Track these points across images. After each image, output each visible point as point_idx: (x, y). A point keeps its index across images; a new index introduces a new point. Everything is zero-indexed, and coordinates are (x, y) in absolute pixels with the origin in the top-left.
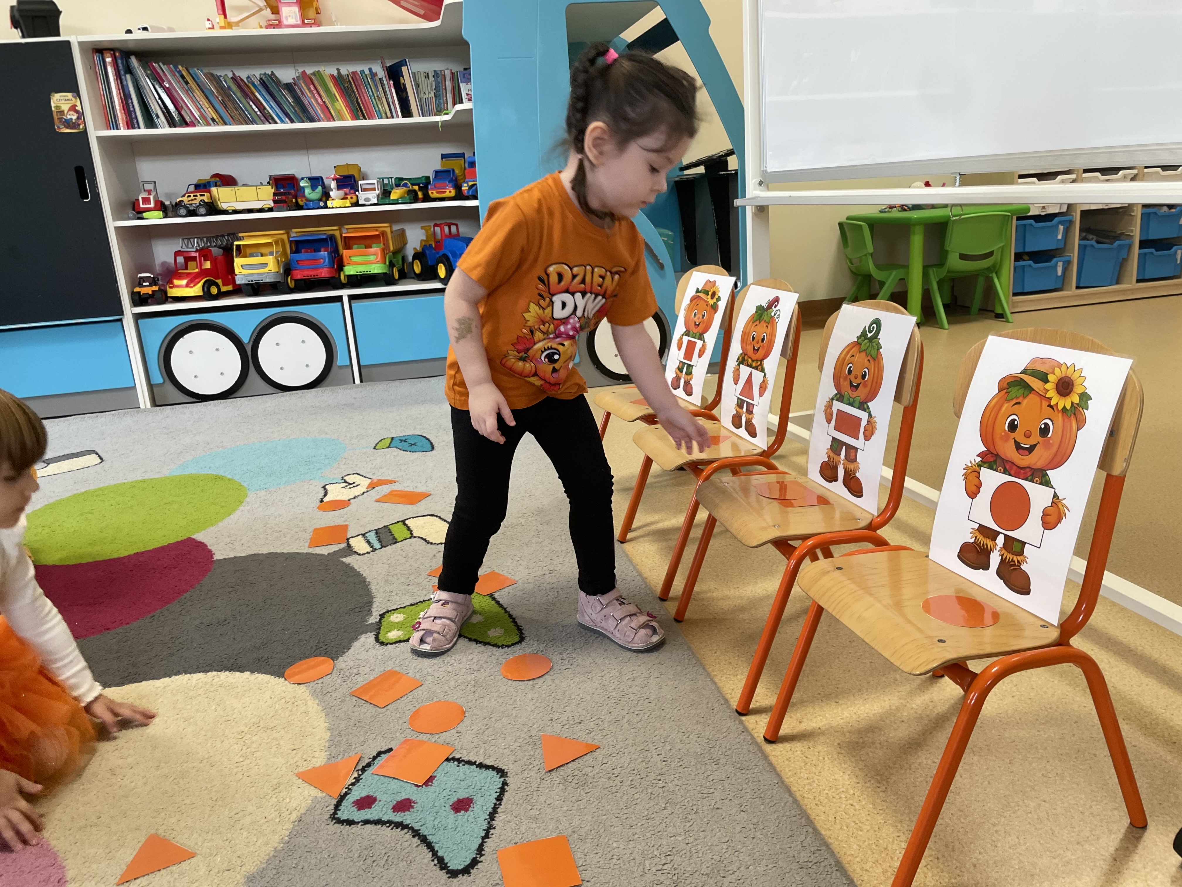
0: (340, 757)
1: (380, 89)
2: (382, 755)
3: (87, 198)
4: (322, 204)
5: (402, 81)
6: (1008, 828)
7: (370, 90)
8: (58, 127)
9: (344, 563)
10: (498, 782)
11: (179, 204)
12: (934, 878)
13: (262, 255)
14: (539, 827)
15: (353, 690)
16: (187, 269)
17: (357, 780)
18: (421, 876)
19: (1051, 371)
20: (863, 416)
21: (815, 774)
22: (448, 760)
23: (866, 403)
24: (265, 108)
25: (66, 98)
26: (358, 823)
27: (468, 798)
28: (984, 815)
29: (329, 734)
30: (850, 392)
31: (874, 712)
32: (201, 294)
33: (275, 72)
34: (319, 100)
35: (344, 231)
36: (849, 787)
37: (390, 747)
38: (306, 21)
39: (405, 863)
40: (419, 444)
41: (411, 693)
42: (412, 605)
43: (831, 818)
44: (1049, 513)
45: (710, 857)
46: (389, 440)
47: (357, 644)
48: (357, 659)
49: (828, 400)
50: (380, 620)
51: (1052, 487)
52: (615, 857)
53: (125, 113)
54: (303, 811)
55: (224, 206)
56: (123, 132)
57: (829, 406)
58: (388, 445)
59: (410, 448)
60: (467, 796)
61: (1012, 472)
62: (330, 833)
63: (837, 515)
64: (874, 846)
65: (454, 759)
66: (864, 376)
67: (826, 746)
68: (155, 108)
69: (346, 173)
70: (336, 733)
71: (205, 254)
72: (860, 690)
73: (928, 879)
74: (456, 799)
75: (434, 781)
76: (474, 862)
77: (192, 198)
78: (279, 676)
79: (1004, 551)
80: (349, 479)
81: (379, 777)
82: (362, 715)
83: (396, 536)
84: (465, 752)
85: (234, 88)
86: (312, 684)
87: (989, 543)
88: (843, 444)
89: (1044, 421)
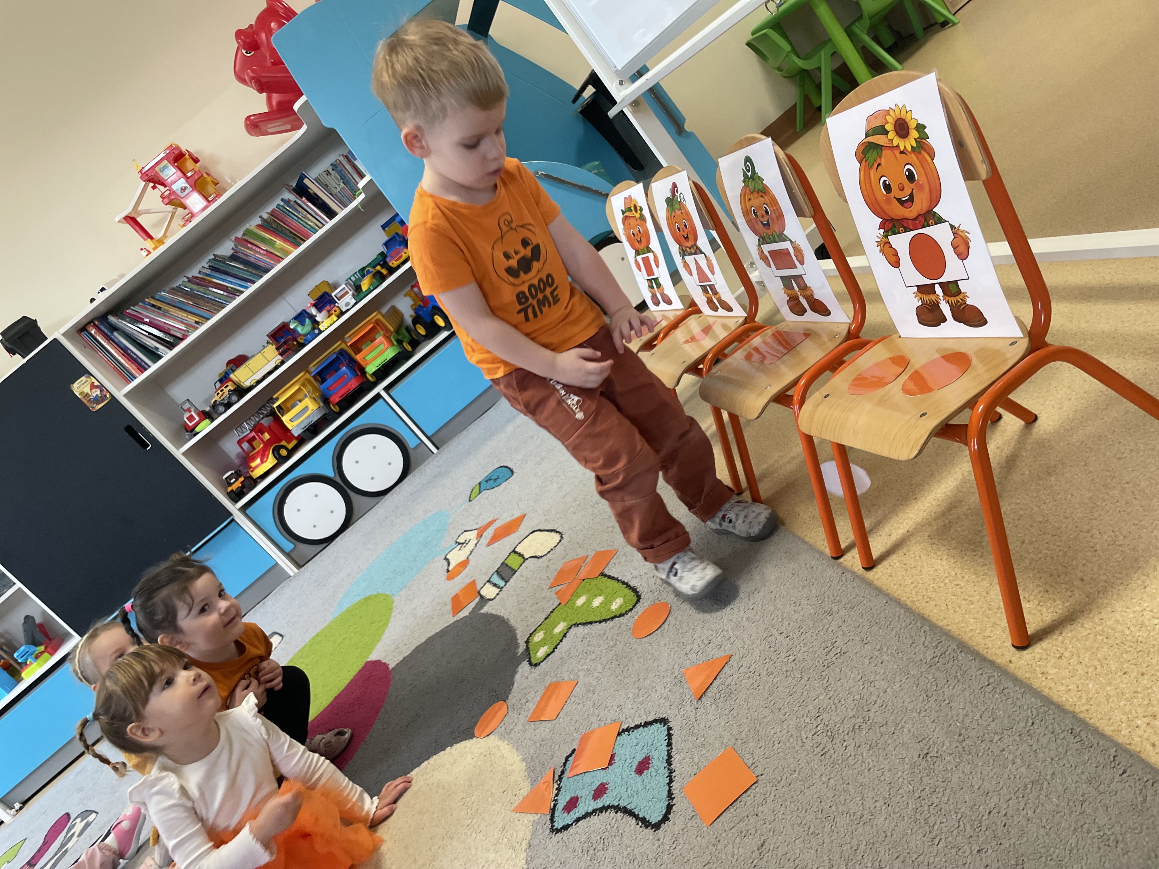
0: (539, 778)
1: (300, 209)
2: (570, 759)
3: (149, 446)
4: (316, 331)
5: (312, 192)
6: (1101, 527)
7: (293, 216)
8: (92, 408)
9: (483, 614)
10: (664, 730)
11: (215, 406)
12: (1049, 611)
13: (300, 401)
14: (708, 751)
15: (529, 716)
16: (254, 449)
17: (559, 789)
18: (633, 841)
19: (884, 121)
22: (619, 734)
23: (782, 233)
24: (227, 287)
25: (83, 382)
26: (572, 824)
27: (646, 758)
28: (1077, 527)
29: (525, 764)
30: (767, 232)
31: (950, 489)
32: (276, 461)
33: (215, 253)
34: (262, 252)
35: (347, 340)
36: (950, 570)
37: (573, 749)
38: (210, 199)
39: (617, 837)
40: (501, 475)
41: (572, 694)
42: (546, 619)
43: (943, 607)
44: (957, 245)
45: (852, 699)
46: (478, 486)
47: (517, 677)
48: (523, 689)
49: (757, 248)
50: (527, 646)
51: (946, 221)
52: (776, 742)
53: (132, 363)
54: (529, 838)
55: (247, 384)
56: (141, 378)
57: (761, 252)
58: (478, 492)
59: (496, 484)
60: (644, 756)
61: (911, 227)
62: (554, 844)
64: (988, 612)
65: (624, 731)
66: (767, 212)
67: (918, 544)
68: (151, 343)
69: (319, 294)
70: (529, 761)
71: (258, 429)
73: (1044, 615)
74: (637, 763)
75: (615, 758)
76: (669, 808)
77: (221, 393)
78: (470, 739)
79: (947, 298)
80: (460, 540)
81: (574, 779)
82: (542, 734)
83: (513, 567)
84: (630, 720)
85: (195, 287)
86: (497, 731)
87: (933, 297)
88: (789, 278)
89: (906, 168)
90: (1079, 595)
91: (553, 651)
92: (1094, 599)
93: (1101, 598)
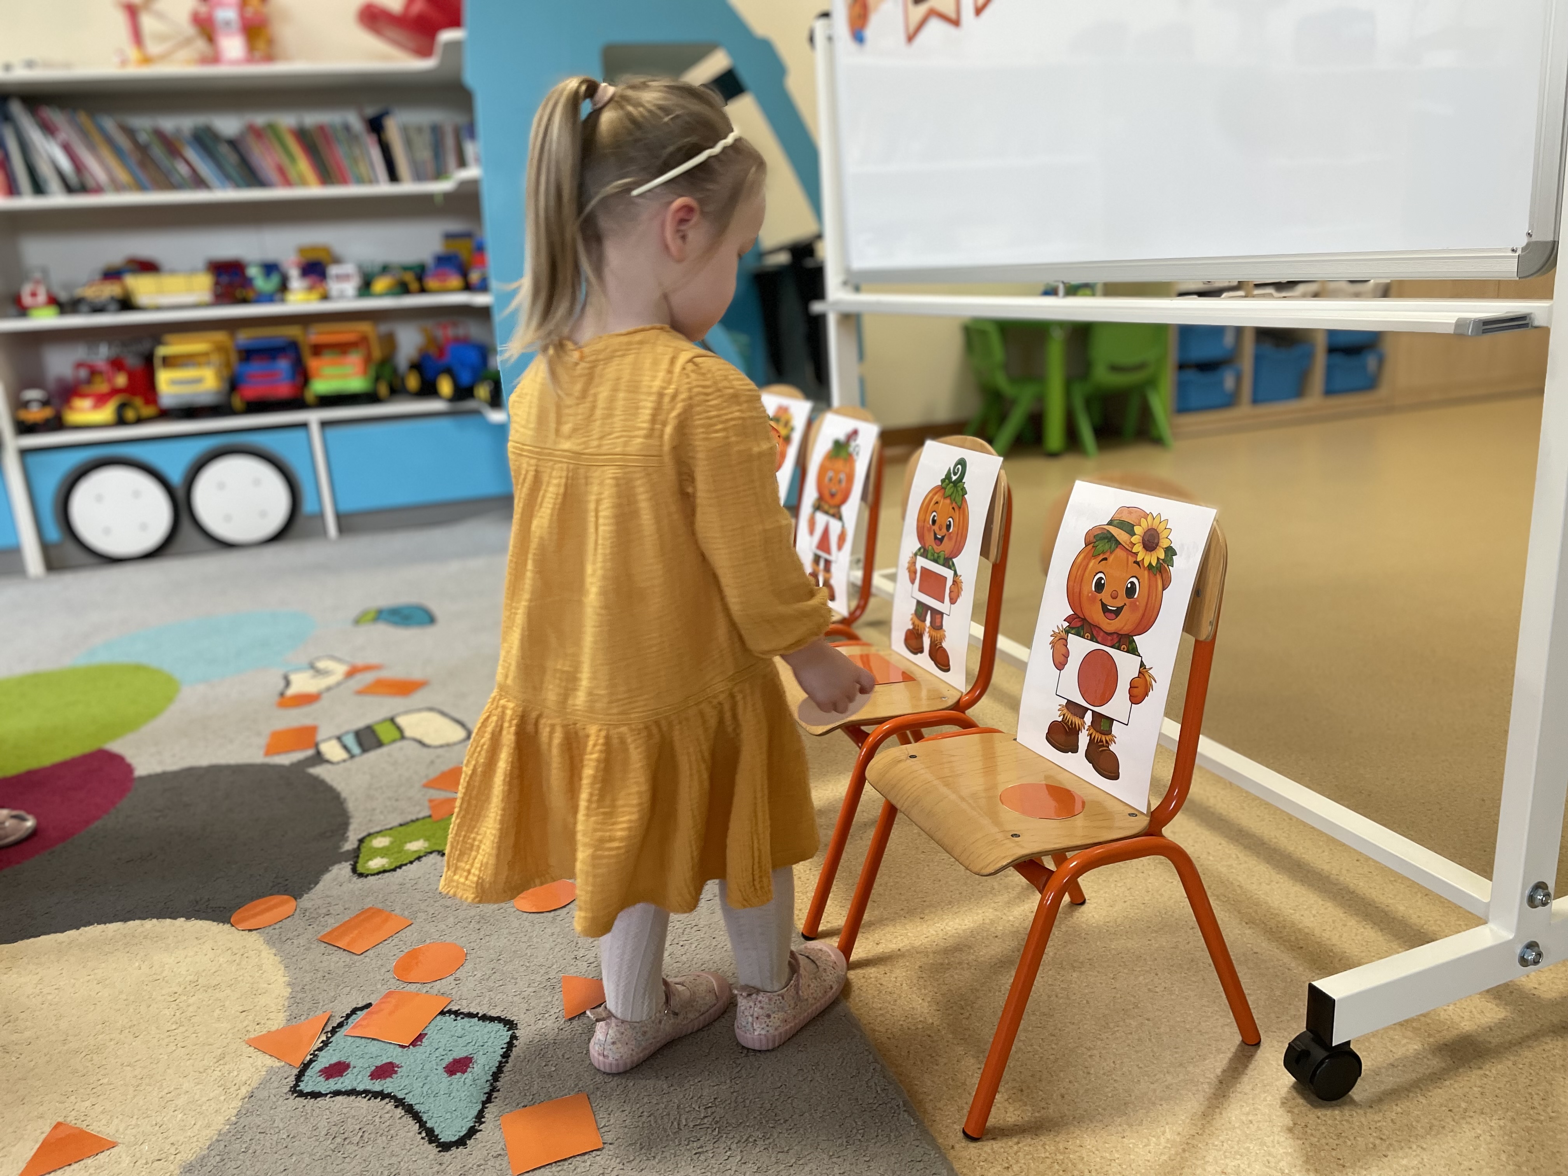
0: (303, 1018)
1: (357, 146)
2: (358, 1013)
4: (280, 298)
5: (388, 137)
6: (1104, 1052)
9: (312, 774)
10: (506, 1035)
11: (78, 299)
12: (1015, 1112)
13: (198, 367)
15: (322, 934)
16: (92, 385)
17: (326, 1044)
18: (404, 1152)
19: (1137, 521)
20: (948, 573)
21: (890, 1003)
22: (442, 1013)
23: (951, 559)
24: (197, 170)
26: (327, 1094)
27: (466, 1058)
28: (1079, 1038)
29: (290, 990)
30: (935, 547)
31: (964, 927)
32: (113, 420)
33: (213, 123)
34: (275, 161)
35: (311, 335)
37: (369, 1002)
38: (254, 57)
39: (384, 1138)
40: (415, 616)
41: (397, 935)
42: (401, 825)
44: (1136, 685)
46: (376, 613)
47: (327, 878)
48: (327, 896)
49: (911, 555)
50: (359, 846)
51: (1140, 656)
52: (645, 1113)
54: (255, 1084)
55: (144, 301)
57: (913, 563)
58: (373, 620)
59: (403, 622)
60: (465, 1055)
61: (1099, 639)
62: (289, 1109)
63: (924, 694)
64: (950, 1082)
65: (450, 1012)
66: (949, 527)
67: (905, 970)
68: (47, 172)
69: (313, 257)
70: (298, 988)
71: (117, 364)
72: (950, 903)
73: (1008, 1115)
74: (451, 1060)
75: (424, 1040)
76: (472, 1132)
78: (224, 922)
79: (1092, 730)
80: (321, 665)
81: (353, 1039)
82: (332, 964)
83: (382, 737)
84: (464, 1002)
85: (155, 144)
86: (268, 930)
87: (1077, 721)
88: (927, 608)
89: (1131, 580)
90: (1054, 1111)
91: (394, 870)
92: (1067, 1124)
93: (1075, 1126)
